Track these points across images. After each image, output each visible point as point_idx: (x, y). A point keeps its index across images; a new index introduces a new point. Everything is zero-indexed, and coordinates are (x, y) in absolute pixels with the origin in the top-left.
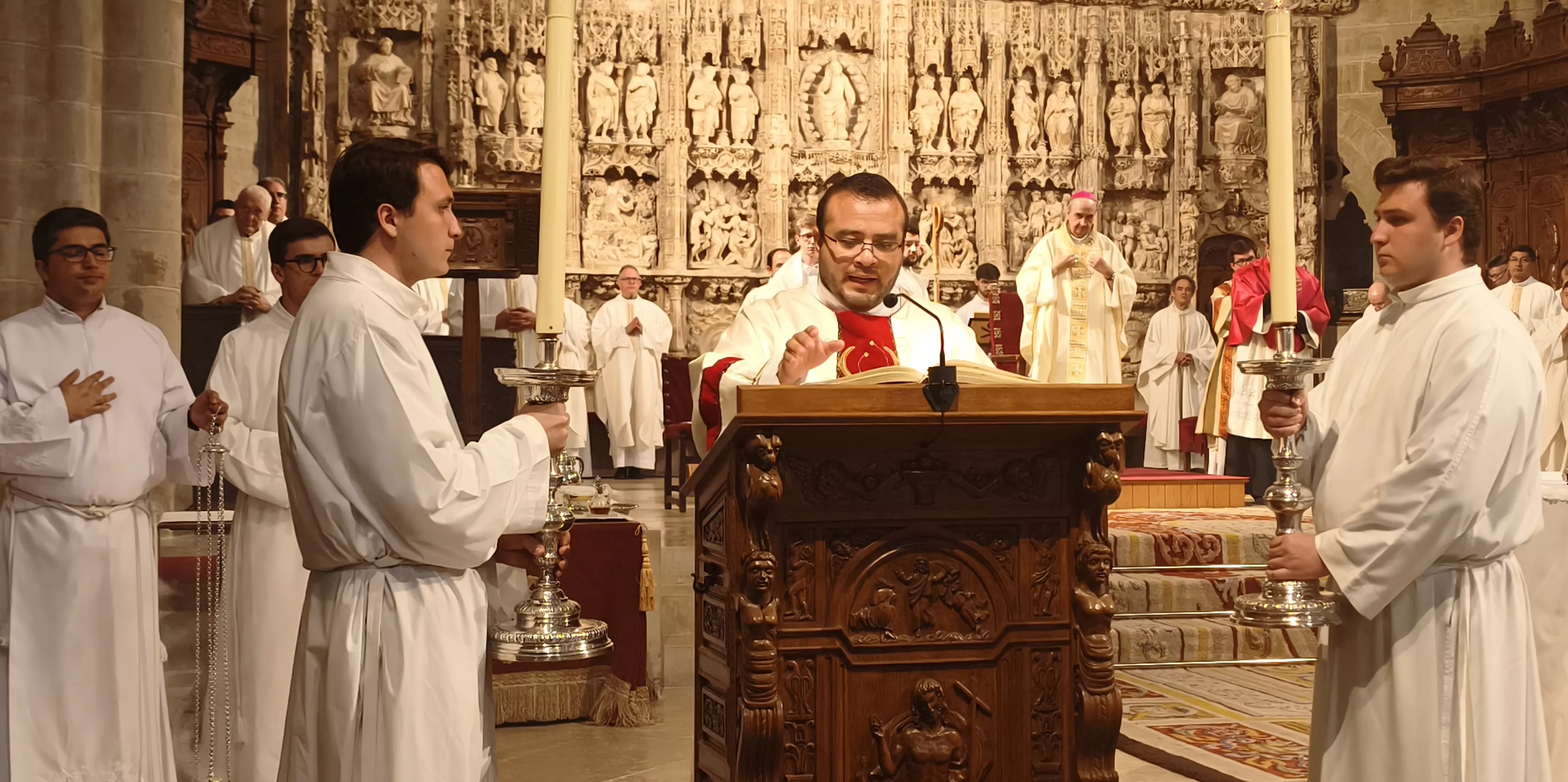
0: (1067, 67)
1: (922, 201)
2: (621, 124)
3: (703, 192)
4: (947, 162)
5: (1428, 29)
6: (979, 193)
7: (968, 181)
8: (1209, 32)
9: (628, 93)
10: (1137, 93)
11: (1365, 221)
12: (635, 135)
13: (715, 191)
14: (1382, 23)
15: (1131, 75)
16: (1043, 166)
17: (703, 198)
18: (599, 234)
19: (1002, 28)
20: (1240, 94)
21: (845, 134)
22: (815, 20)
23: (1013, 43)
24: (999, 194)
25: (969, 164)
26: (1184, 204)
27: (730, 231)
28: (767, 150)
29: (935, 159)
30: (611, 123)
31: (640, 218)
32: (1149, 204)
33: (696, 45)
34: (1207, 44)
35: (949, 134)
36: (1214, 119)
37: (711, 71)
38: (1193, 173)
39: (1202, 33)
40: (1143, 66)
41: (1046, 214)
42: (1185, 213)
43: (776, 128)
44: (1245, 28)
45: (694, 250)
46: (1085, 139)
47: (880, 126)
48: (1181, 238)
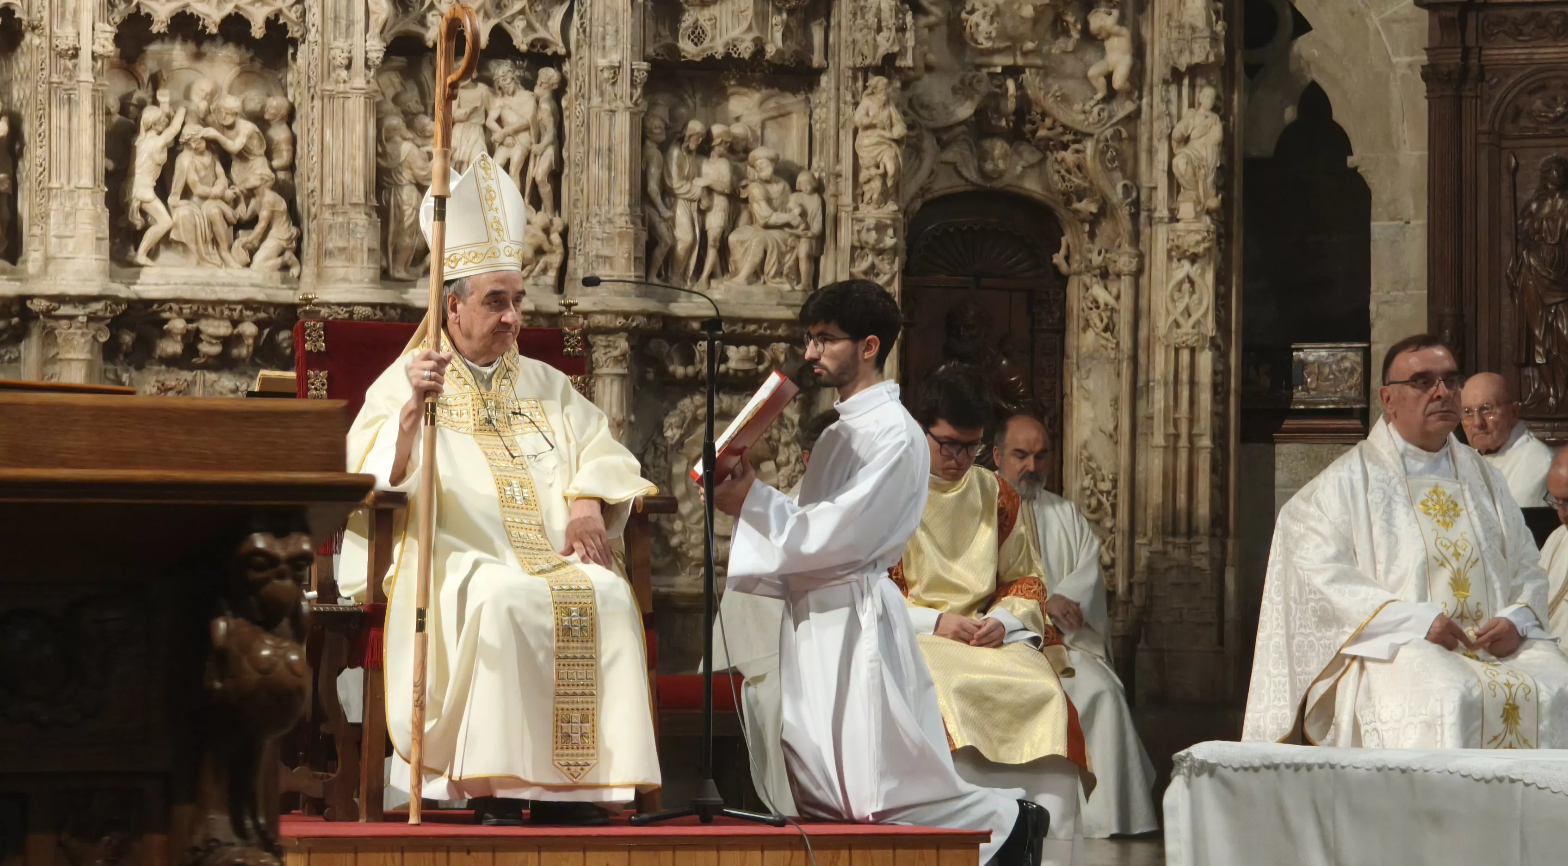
1: (146, 77)
6: (304, 59)
7: (273, 24)
11: (1351, 161)
24: (359, 62)
26: (866, 102)
32: (772, 104)
38: (889, 19)
41: (492, 124)
42: (870, 127)
48: (858, 196)
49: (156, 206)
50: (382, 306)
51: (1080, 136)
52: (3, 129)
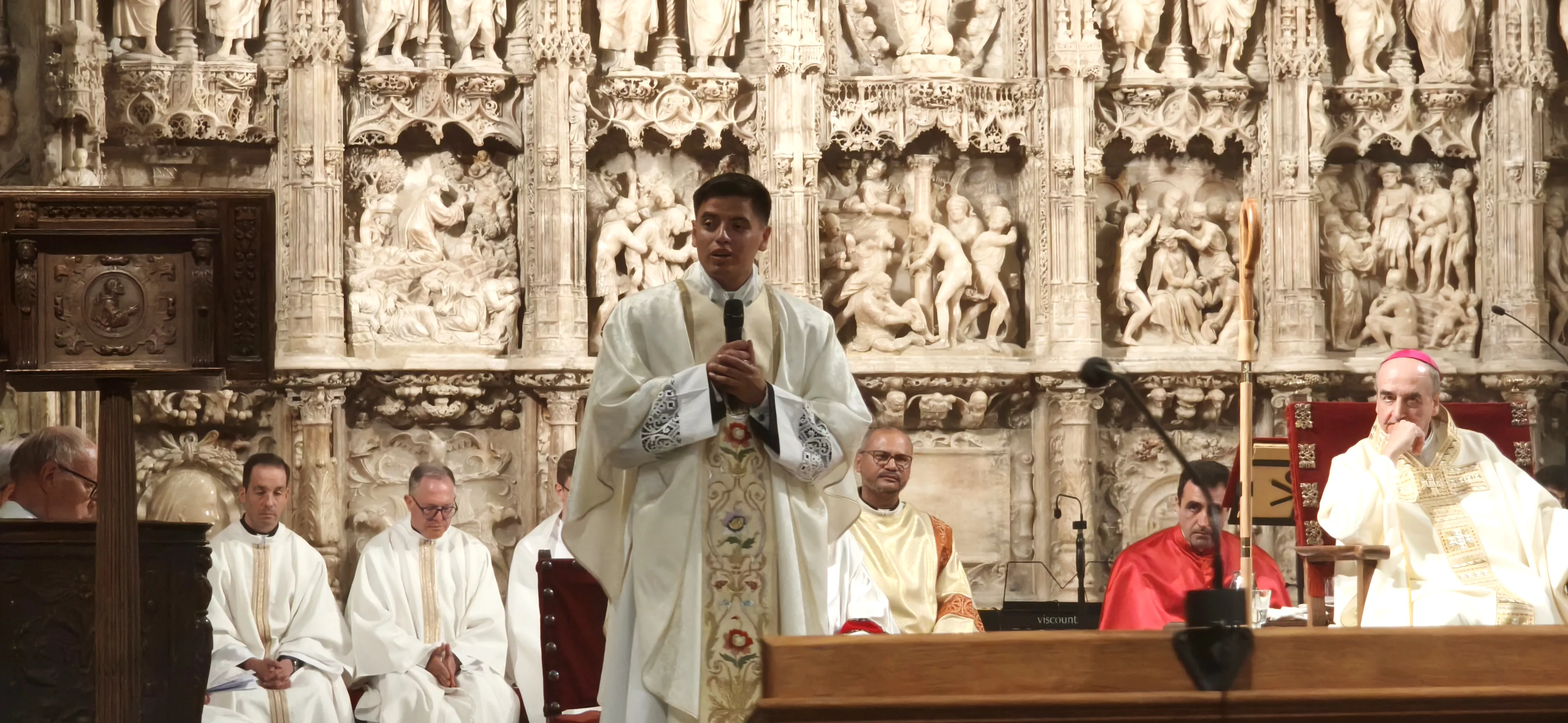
1: (1127, 190)
2: (435, 26)
3: (623, 179)
4: (1183, 102)
6: (1257, 171)
7: (1232, 143)
12: (468, 52)
16: (1405, 107)
17: (625, 193)
18: (387, 278)
21: (946, 41)
24: (1304, 171)
25: (1233, 104)
28: (767, 80)
29: (1155, 94)
30: (411, 27)
31: (481, 239)
35: (1186, 37)
41: (1415, 217)
43: (789, 31)
46: (1503, 43)
47: (1029, 20)
49: (1138, 296)
50: (1328, 373)
52: (1012, 237)
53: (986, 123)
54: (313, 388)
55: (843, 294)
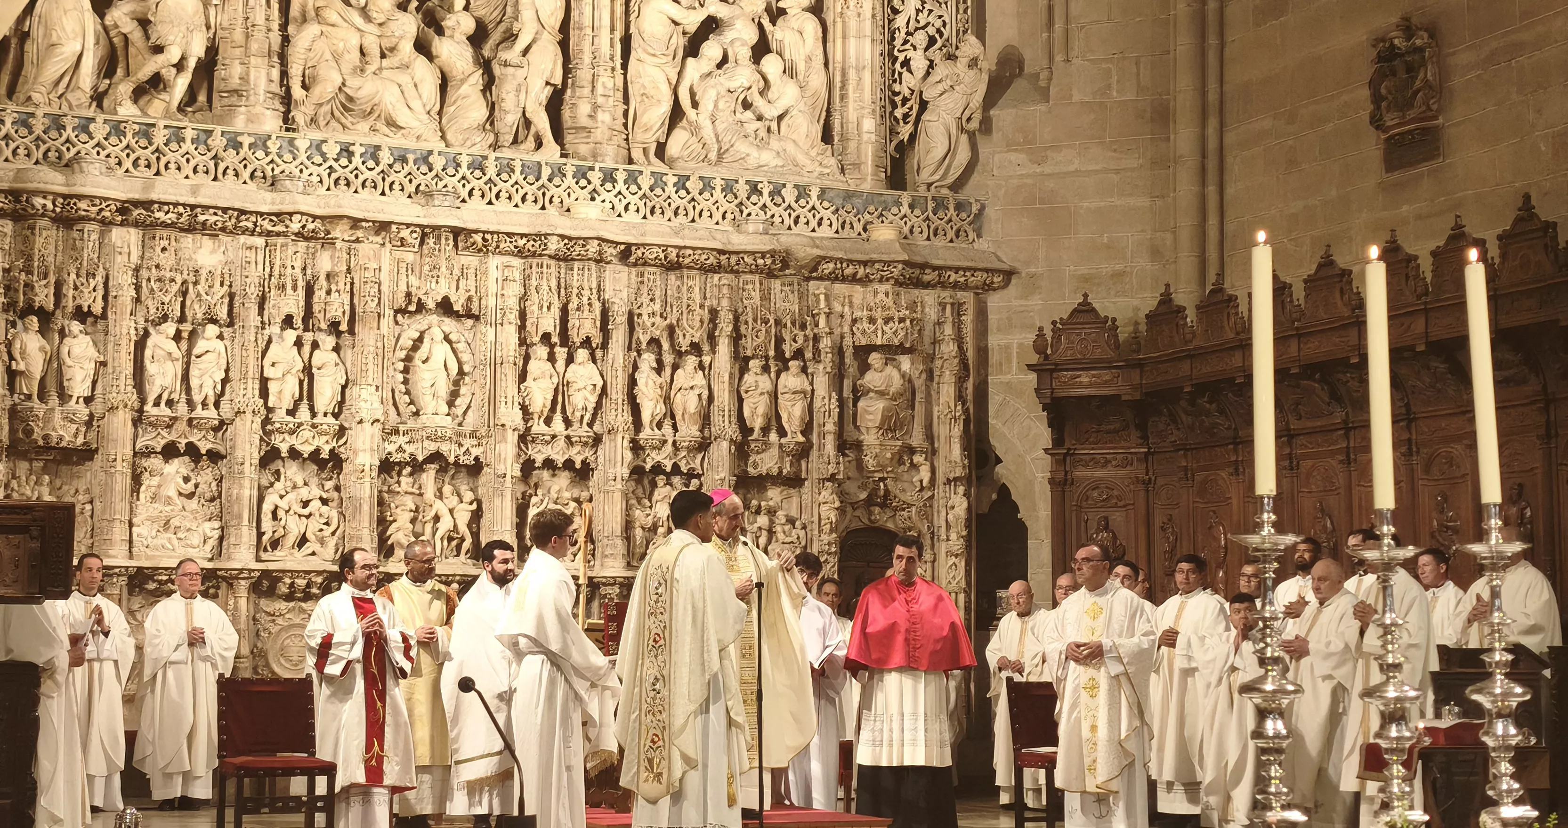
0: (696, 340)
1: (532, 485)
3: (277, 473)
4: (561, 442)
5: (1085, 310)
6: (596, 478)
7: (584, 462)
8: (851, 306)
9: (193, 358)
10: (773, 369)
11: (1019, 516)
12: (200, 407)
13: (292, 471)
14: (1036, 302)
15: (767, 350)
16: (669, 448)
17: (278, 480)
18: (152, 520)
19: (625, 295)
20: (884, 373)
21: (445, 409)
22: (414, 280)
23: (638, 311)
24: (619, 478)
25: (585, 444)
26: (823, 493)
27: (308, 517)
28: (354, 425)
29: (548, 438)
30: (171, 393)
31: (202, 501)
32: (785, 493)
33: (274, 306)
34: (848, 318)
35: (564, 410)
36: (856, 400)
37: (291, 335)
38: (833, 460)
39: (843, 306)
40: (779, 341)
42: (825, 503)
43: (366, 401)
44: (889, 302)
45: (265, 538)
46: (716, 419)
47: (486, 400)
48: (820, 531)
51: (910, 506)
52: (474, 506)
53: (463, 449)
54: (111, 575)
55: (388, 533)
